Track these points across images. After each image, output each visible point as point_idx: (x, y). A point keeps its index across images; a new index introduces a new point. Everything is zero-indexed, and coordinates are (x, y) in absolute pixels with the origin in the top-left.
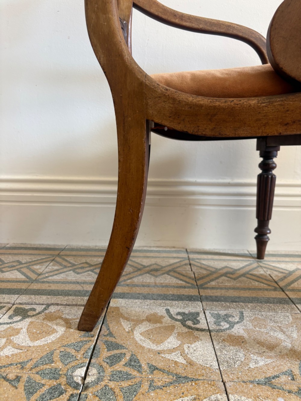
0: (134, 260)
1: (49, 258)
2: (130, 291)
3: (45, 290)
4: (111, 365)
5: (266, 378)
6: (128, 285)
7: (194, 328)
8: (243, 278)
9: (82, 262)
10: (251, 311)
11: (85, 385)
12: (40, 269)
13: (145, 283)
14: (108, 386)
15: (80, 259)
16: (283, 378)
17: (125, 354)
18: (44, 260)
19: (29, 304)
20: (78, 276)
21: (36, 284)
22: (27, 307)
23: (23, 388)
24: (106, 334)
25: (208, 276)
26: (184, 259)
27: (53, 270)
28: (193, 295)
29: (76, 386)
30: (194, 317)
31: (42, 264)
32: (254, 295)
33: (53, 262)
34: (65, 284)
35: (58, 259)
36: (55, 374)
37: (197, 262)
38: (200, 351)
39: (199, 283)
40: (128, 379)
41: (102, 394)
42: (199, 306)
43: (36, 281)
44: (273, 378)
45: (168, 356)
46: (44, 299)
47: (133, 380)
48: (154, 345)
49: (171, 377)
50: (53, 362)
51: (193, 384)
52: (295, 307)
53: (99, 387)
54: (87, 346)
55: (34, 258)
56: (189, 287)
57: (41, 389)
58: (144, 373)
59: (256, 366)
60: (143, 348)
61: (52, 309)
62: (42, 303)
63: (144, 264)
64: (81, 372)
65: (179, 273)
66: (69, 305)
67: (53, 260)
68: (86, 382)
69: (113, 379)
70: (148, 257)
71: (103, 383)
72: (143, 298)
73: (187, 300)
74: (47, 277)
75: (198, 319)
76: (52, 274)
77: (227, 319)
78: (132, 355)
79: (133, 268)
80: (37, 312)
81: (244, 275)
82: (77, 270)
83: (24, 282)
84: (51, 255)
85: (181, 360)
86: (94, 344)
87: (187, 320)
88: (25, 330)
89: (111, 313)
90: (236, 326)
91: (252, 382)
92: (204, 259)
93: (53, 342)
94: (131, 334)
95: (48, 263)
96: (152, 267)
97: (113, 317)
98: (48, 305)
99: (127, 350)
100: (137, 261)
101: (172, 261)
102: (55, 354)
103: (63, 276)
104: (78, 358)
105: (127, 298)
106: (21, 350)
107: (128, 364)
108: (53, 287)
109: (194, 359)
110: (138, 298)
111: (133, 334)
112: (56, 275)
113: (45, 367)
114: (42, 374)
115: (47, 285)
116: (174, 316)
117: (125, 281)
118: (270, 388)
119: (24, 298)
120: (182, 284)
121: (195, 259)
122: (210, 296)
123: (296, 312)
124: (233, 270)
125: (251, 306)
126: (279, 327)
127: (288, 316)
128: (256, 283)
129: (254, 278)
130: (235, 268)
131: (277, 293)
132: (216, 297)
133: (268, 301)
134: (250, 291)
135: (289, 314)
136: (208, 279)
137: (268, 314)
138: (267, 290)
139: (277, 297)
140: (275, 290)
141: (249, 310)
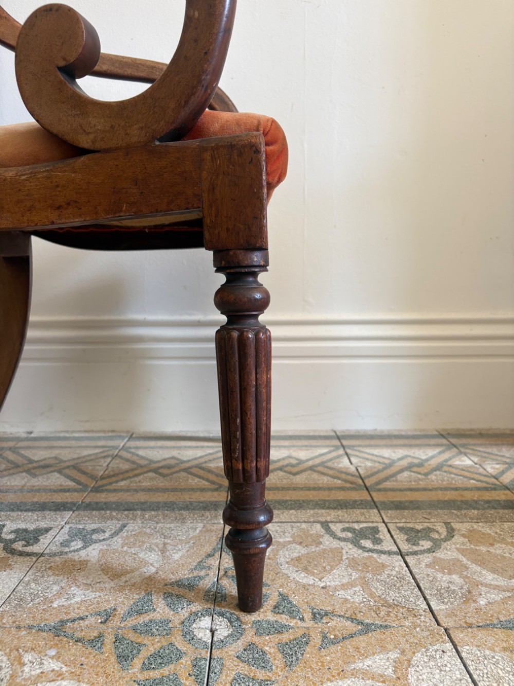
0: (23, 452)
5: (61, 621)
7: (19, 551)
8: (183, 474)
10: (142, 523)
13: (7, 486)
16: (91, 621)
25: (127, 471)
26: (111, 449)
28: (70, 501)
30: (36, 535)
32: (172, 499)
37: (130, 453)
39: (100, 483)
42: (63, 518)
44: (73, 621)
56: (76, 490)
59: (65, 603)
63: (36, 458)
65: (79, 470)
73: (50, 510)
75: (41, 538)
77: (88, 536)
79: (9, 465)
81: (186, 470)
87: (19, 541)
90: (92, 547)
91: (30, 628)
96: (42, 463)
100: (26, 455)
101: (86, 452)
116: (3, 535)
118: (52, 636)
120: (67, 486)
121: (130, 448)
122: (97, 503)
123: (216, 522)
124: (177, 462)
125: (149, 516)
126: (165, 544)
127: (196, 529)
128: (197, 480)
129: (201, 473)
130: (185, 459)
131: (216, 494)
132: (105, 503)
133: (187, 506)
134: (172, 493)
135: (201, 525)
136: (121, 477)
137: (168, 526)
138: (202, 490)
139: (209, 500)
140: (216, 490)
141: (140, 522)
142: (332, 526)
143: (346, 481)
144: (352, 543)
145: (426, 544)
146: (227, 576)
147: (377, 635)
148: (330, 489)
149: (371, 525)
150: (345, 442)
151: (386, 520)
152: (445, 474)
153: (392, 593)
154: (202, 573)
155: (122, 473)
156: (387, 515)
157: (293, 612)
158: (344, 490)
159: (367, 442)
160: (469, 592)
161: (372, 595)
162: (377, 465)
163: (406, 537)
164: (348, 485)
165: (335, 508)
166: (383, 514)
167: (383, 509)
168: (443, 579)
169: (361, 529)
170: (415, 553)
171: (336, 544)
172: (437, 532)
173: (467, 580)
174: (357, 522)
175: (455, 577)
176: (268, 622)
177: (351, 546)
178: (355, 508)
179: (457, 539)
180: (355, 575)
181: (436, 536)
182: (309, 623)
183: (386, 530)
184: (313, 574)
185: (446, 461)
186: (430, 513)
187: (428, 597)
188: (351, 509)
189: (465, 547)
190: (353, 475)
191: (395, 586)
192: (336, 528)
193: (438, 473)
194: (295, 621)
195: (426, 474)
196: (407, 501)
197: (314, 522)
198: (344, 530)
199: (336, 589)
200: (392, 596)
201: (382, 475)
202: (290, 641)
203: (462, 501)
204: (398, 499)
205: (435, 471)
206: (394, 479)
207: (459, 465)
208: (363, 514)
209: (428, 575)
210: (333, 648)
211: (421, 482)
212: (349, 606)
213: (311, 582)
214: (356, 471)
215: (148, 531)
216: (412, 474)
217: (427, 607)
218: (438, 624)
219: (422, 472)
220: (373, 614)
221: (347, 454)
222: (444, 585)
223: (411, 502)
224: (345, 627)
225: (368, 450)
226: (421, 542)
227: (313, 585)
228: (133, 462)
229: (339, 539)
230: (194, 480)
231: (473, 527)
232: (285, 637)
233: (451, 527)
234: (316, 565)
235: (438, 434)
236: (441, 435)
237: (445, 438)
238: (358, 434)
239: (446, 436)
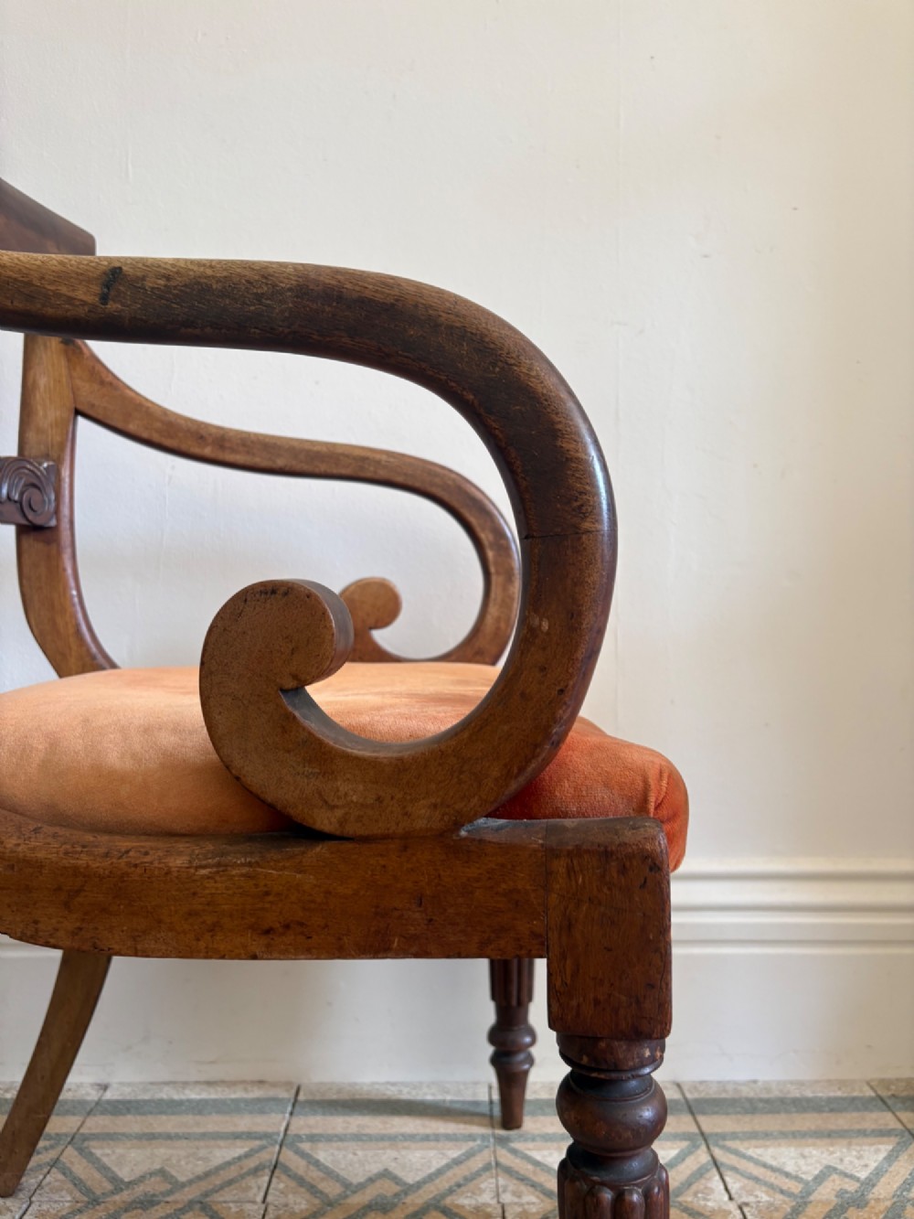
96: (139, 1191)
124: (398, 1189)
130: (411, 1178)
150: (705, 1125)
221: (715, 1162)
228: (312, 1190)
235: (873, 1094)
236: (882, 1100)
237: (889, 1109)
238: (724, 1096)
239: (890, 1102)
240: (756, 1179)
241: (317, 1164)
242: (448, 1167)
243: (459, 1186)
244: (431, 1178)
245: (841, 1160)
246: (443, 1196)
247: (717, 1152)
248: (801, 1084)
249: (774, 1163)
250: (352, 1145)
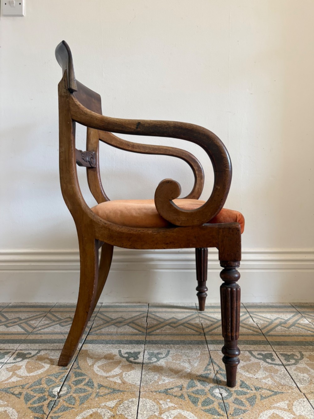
0: (105, 314)
1: (42, 314)
2: (98, 338)
3: (38, 340)
4: (76, 385)
5: (166, 389)
6: (97, 334)
7: (134, 362)
8: (182, 327)
9: (67, 317)
10: (175, 350)
11: (59, 396)
12: (35, 324)
13: (110, 332)
14: (72, 396)
15: (65, 314)
16: (176, 389)
17: (85, 379)
18: (39, 316)
19: (27, 350)
20: (63, 328)
21: (32, 336)
22: (26, 352)
23: (23, 398)
24: (76, 367)
25: (157, 325)
26: (143, 312)
27: (45, 324)
28: (140, 340)
29: (54, 396)
30: (136, 355)
31: (37, 320)
32: (183, 339)
33: (45, 317)
34: (52, 334)
35: (49, 315)
36: (42, 391)
37: (153, 315)
38: (132, 376)
39: (148, 331)
40: (84, 392)
41: (68, 400)
42: (142, 347)
43: (32, 333)
44: (170, 389)
45: (111, 379)
46: (37, 346)
47: (87, 393)
48: (105, 373)
49: (110, 390)
50: (41, 384)
51: (122, 393)
52: (207, 346)
53: (67, 397)
54: (62, 375)
55: (31, 315)
56: (140, 335)
57: (34, 399)
58: (94, 389)
59: (163, 383)
60: (97, 375)
61: (42, 353)
62: (35, 349)
63: (113, 318)
64: (58, 389)
65: (136, 324)
66: (54, 350)
67: (45, 316)
68: (60, 394)
69: (75, 392)
70: (117, 312)
71: (70, 395)
72: (106, 343)
73: (135, 344)
74: (40, 330)
75: (138, 356)
76: (44, 327)
77: (157, 356)
78: (90, 379)
79: (104, 321)
80: (32, 355)
81: (182, 324)
82: (62, 324)
83: (23, 334)
84: (44, 312)
85: (119, 381)
86: (67, 374)
87: (131, 357)
88: (24, 367)
89: (82, 354)
90: (161, 360)
91: (156, 392)
92: (159, 312)
93: (42, 373)
94: (92, 367)
95: (41, 318)
96: (117, 320)
97: (82, 356)
98: (40, 351)
99: (87, 377)
100: (107, 315)
101: (134, 314)
102: (42, 380)
103: (51, 329)
104: (57, 382)
105: (94, 343)
106: (22, 378)
107: (87, 384)
108: (44, 337)
109: (127, 380)
110: (102, 343)
111: (93, 367)
112: (47, 328)
113: (36, 387)
114: (35, 391)
115: (40, 336)
116: (123, 355)
117: (95, 331)
118: (165, 394)
119: (23, 346)
120: (135, 332)
121: (152, 312)
122: (152, 341)
123: (205, 350)
124: (177, 320)
125: (177, 347)
126: (189, 360)
127: (198, 353)
128: (189, 330)
129: (189, 326)
130: (179, 319)
131: (200, 337)
132: (156, 341)
133: (191, 343)
134: (182, 336)
135: (199, 351)
136: (155, 328)
137: (186, 351)
138: (194, 335)
139: (198, 340)
140: (199, 335)
141: (174, 350)
142: (253, 352)
143: (254, 331)
144: (263, 360)
145: (293, 361)
146: (218, 373)
147: (280, 395)
148: (248, 335)
149: (269, 352)
150: (249, 310)
151: (275, 350)
152: (297, 328)
153: (282, 381)
154: (209, 372)
155: (155, 326)
156: (275, 348)
157: (248, 387)
158: (254, 335)
159: (258, 310)
160: (311, 380)
161: (275, 381)
162: (266, 322)
163: (284, 358)
164: (255, 333)
165: (252, 344)
166: (273, 347)
167: (272, 345)
168: (301, 375)
169: (265, 354)
170: (289, 365)
171: (256, 361)
172: (297, 356)
173: (310, 376)
174: (263, 351)
175: (305, 375)
176: (239, 391)
177: (263, 362)
178: (260, 344)
179: (305, 359)
180: (267, 374)
181: (296, 358)
182: (255, 391)
183: (275, 355)
184: (251, 373)
185: (297, 321)
186: (293, 347)
187: (296, 382)
188: (259, 345)
189: (308, 362)
190: (256, 328)
191: (283, 378)
192: (255, 353)
193: (293, 327)
194: (249, 391)
195: (288, 328)
196: (282, 341)
197: (245, 351)
198: (258, 354)
199: (261, 379)
200: (283, 382)
201: (269, 328)
202: (250, 397)
203: (305, 342)
204: (278, 340)
205: (292, 326)
206: (274, 330)
207: (302, 323)
208: (265, 347)
209: (295, 374)
210: (265, 400)
211: (287, 332)
212: (268, 385)
213: (251, 376)
214: (257, 326)
215: (180, 354)
216: (282, 327)
217: (296, 386)
218: (301, 392)
219: (287, 327)
220: (277, 388)
221: (251, 316)
222: (302, 377)
223: (284, 342)
224: (268, 393)
225: (260, 314)
226: (291, 360)
227: (252, 377)
228: (157, 320)
229: (257, 358)
230: (188, 330)
231: (311, 354)
232: (248, 396)
233: (302, 353)
234: (251, 370)
235: (291, 305)
236: (292, 306)
237: (294, 308)
238: (253, 305)
239: (295, 307)
240: (261, 319)
241: (157, 316)
242: (188, 317)
243: (191, 320)
244: (184, 319)
245: (281, 316)
246: (188, 321)
247: (251, 315)
248: (273, 303)
249: (265, 317)
250: (165, 313)
